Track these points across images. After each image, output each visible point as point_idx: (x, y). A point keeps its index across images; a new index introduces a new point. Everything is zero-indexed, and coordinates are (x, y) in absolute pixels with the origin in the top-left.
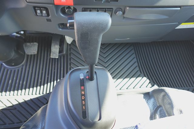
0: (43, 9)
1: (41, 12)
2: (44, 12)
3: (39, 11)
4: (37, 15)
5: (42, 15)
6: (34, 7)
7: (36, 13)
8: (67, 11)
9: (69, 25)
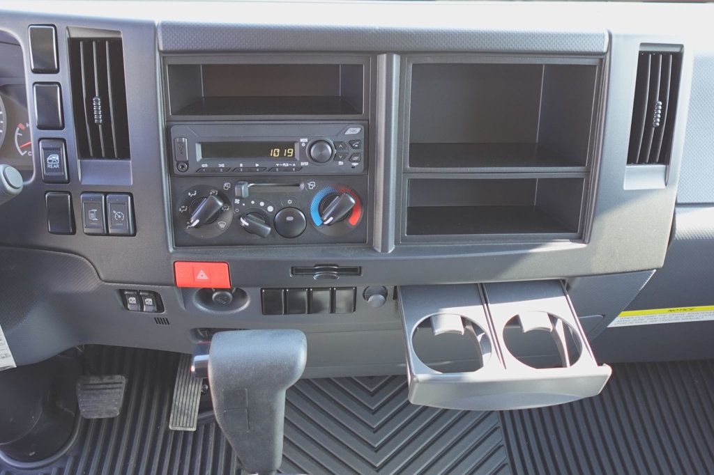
0: (146, 294)
1: (141, 302)
2: (149, 301)
3: (132, 300)
4: (128, 310)
5: (142, 308)
6: (121, 292)
7: (125, 303)
8: (216, 297)
9: (196, 370)
